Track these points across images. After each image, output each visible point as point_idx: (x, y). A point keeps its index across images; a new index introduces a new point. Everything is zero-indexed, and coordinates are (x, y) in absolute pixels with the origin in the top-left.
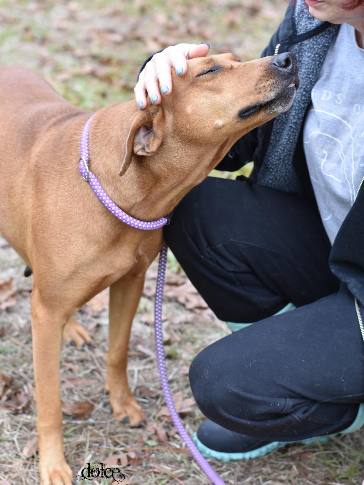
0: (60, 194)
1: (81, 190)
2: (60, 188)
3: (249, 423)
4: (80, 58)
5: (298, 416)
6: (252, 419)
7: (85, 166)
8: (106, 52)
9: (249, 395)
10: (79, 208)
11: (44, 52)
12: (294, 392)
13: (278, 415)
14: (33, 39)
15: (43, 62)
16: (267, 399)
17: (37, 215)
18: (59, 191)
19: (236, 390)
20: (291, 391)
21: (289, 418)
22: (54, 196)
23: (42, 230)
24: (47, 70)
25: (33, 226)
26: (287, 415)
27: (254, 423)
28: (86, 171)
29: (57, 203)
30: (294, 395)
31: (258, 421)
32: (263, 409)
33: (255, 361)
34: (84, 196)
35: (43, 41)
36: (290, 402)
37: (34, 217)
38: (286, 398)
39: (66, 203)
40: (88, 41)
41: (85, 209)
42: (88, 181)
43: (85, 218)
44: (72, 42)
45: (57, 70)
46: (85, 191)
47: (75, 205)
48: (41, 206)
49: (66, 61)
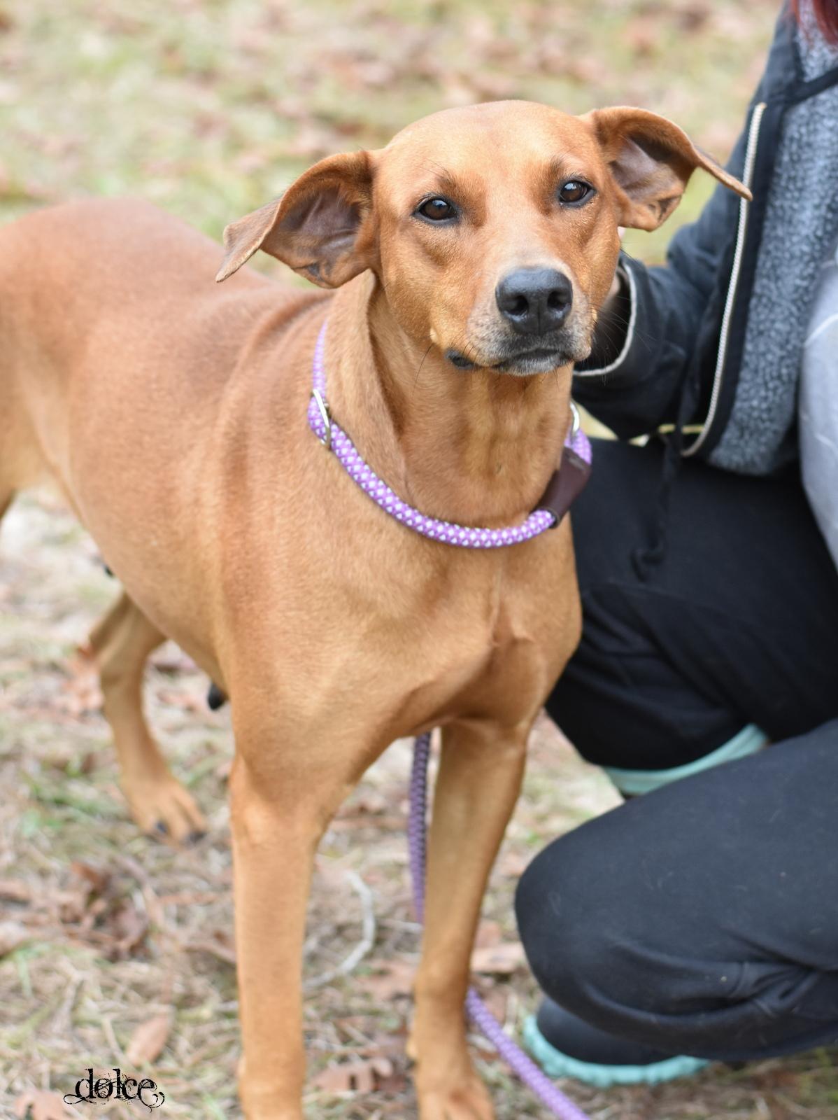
0: (278, 496)
1: (318, 475)
2: (277, 483)
3: (653, 1018)
4: (291, 121)
5: (768, 1004)
6: (661, 1009)
7: (319, 411)
8: (351, 106)
9: (654, 956)
10: (319, 524)
11: (209, 101)
12: (762, 949)
13: (721, 1002)
14: (183, 72)
15: (204, 126)
16: (698, 965)
17: (232, 556)
18: (276, 490)
19: (626, 943)
20: (754, 945)
21: (748, 1008)
22: (266, 503)
23: (247, 593)
24: (213, 146)
25: (226, 586)
26: (742, 1001)
27: (665, 1020)
28: (323, 423)
29: (272, 519)
30: (762, 956)
31: (678, 1013)
32: (686, 988)
33: (670, 874)
34: (328, 487)
35: (207, 76)
36: (751, 973)
37: (225, 563)
38: (741, 962)
39: (292, 518)
40: (310, 79)
41: (332, 521)
42: (331, 448)
43: (335, 546)
44: (272, 81)
45: (237, 144)
46: (328, 475)
47: (310, 518)
48: (242, 533)
49: (257, 124)
